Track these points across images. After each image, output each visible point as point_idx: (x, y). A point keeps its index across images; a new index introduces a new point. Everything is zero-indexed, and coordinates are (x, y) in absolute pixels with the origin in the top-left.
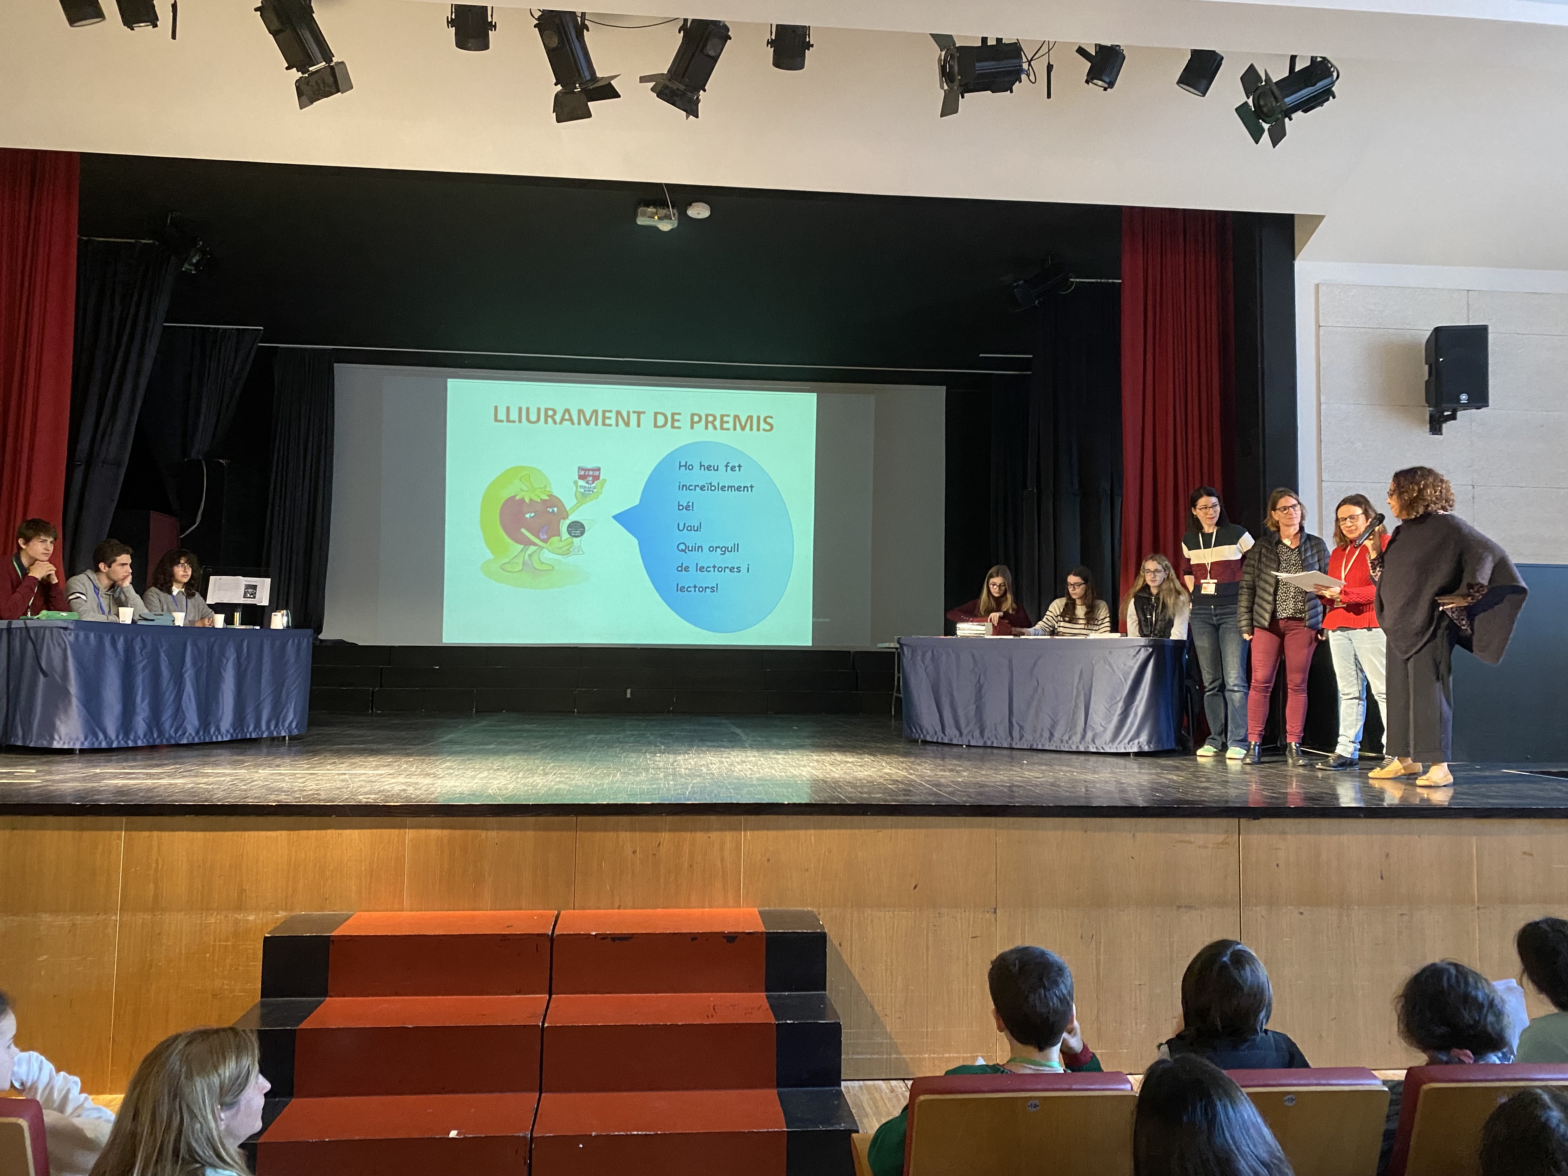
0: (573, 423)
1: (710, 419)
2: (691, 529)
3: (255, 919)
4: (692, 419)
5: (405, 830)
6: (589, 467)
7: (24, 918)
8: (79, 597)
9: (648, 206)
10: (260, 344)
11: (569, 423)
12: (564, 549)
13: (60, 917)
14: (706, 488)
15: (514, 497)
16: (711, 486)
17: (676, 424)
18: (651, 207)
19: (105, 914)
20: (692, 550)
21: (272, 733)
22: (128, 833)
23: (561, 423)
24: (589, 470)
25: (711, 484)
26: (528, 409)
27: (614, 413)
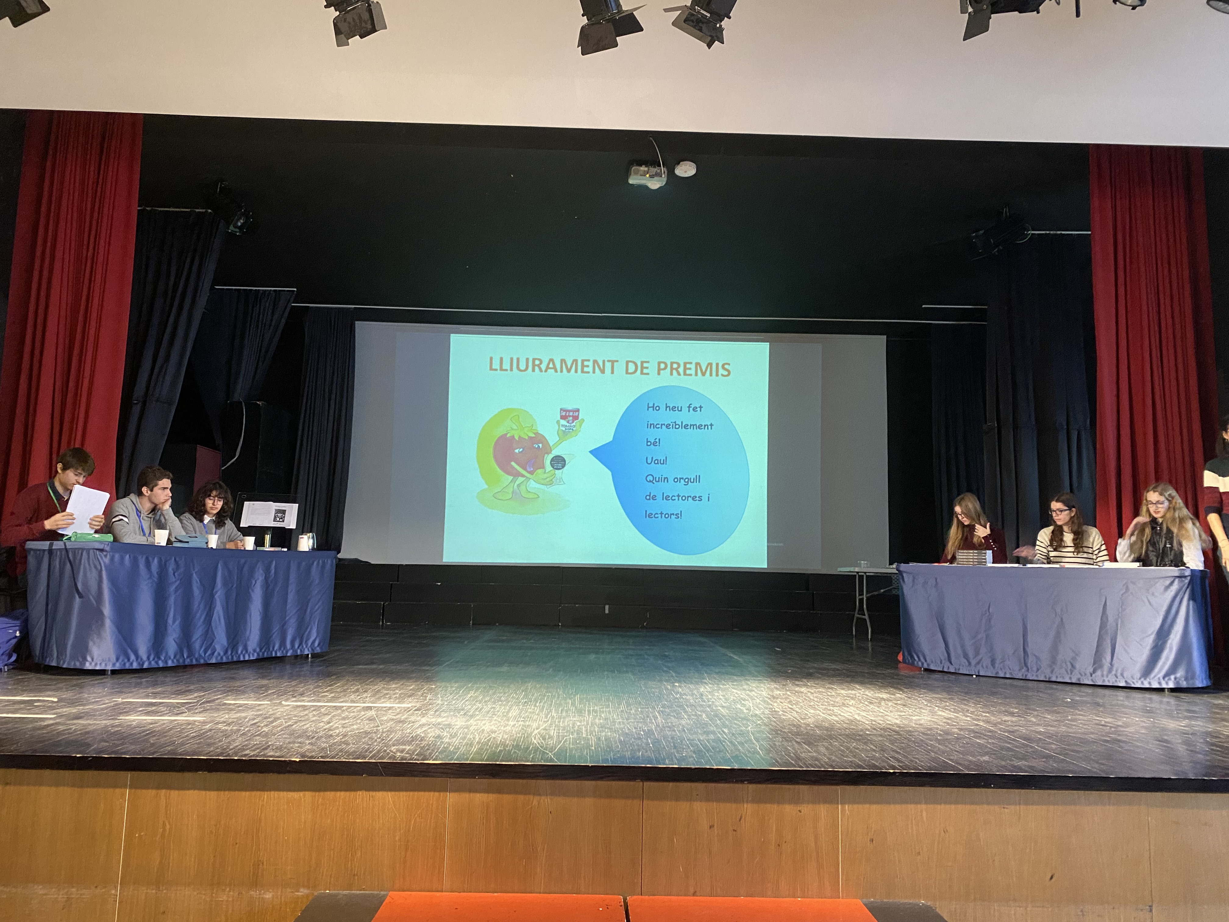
1: (675, 366)
2: (657, 462)
3: (274, 896)
5: (445, 793)
6: (570, 408)
7: (14, 890)
8: (122, 520)
9: (641, 165)
10: (293, 304)
11: (553, 370)
12: (548, 480)
13: (54, 890)
14: (671, 426)
15: (506, 434)
16: (676, 425)
17: (645, 371)
18: (644, 166)
19: (105, 887)
20: (659, 481)
21: (296, 651)
22: (133, 791)
23: (546, 371)
24: (569, 411)
25: (675, 422)
26: (518, 359)
27: (592, 362)
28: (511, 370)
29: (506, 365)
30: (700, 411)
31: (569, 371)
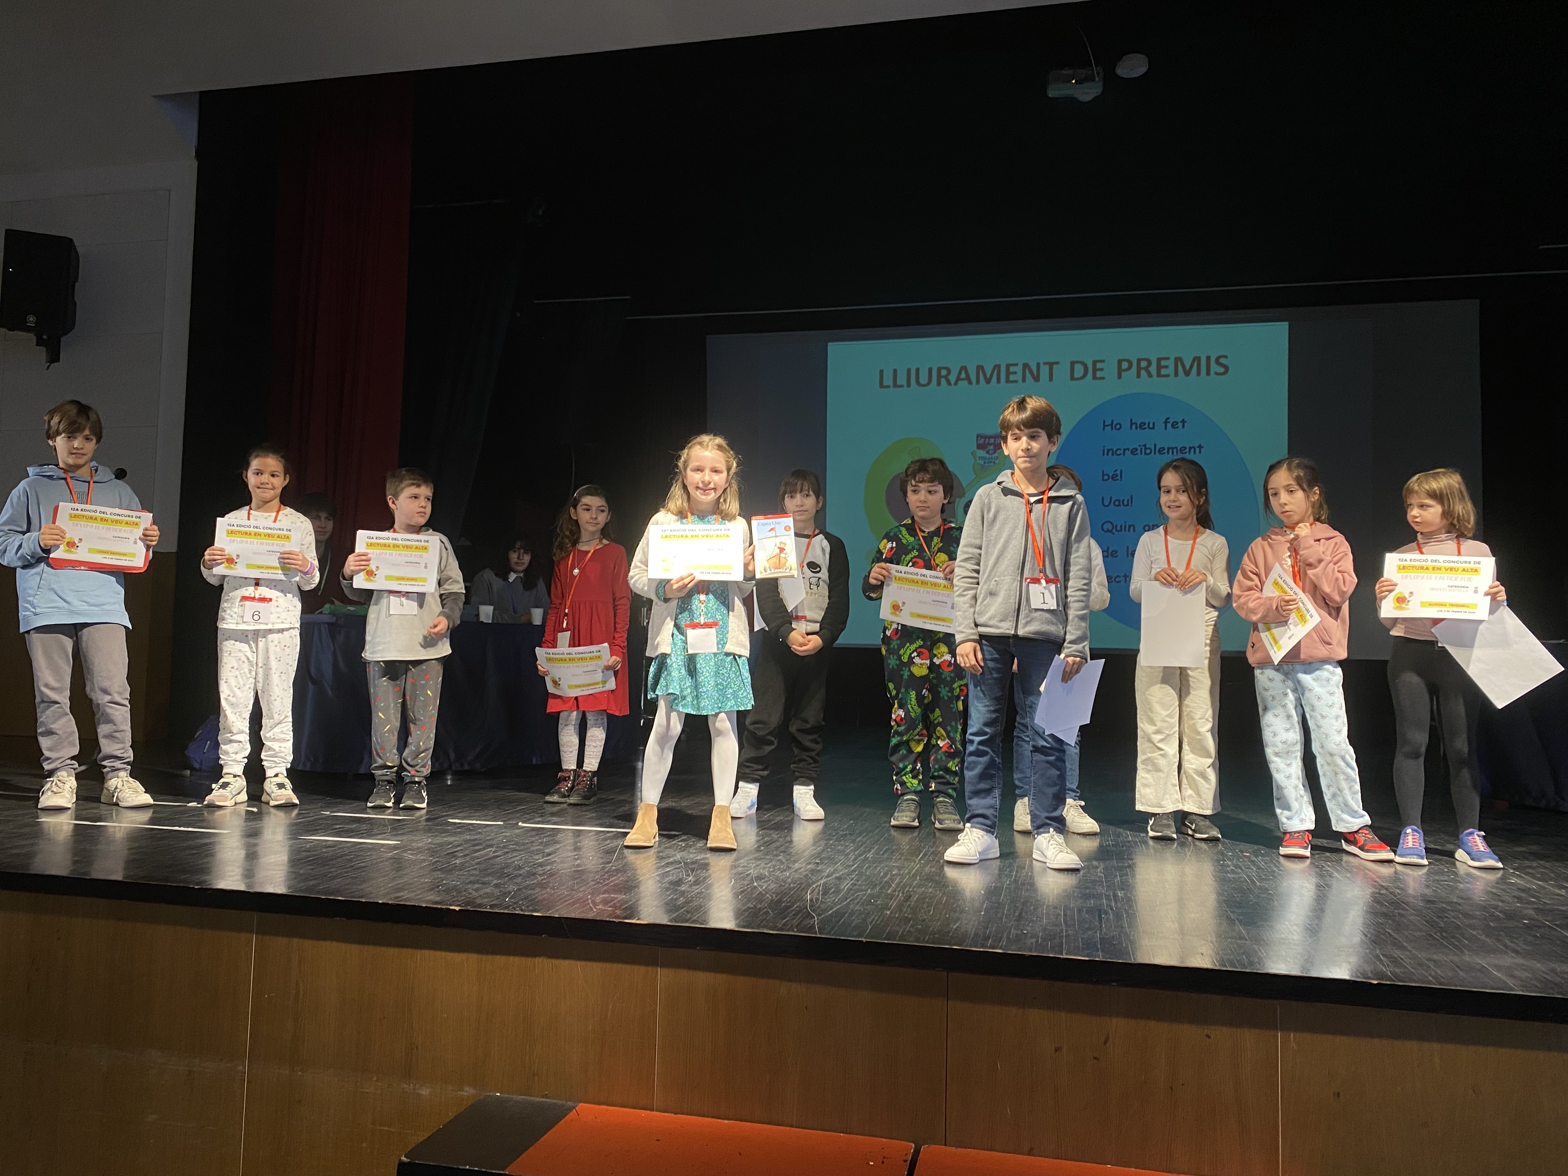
0: (970, 383)
1: (1144, 364)
2: (1119, 503)
3: (430, 1094)
4: (1119, 366)
5: (655, 969)
6: (990, 434)
7: (129, 1055)
9: (1062, 66)
10: (627, 318)
13: (173, 1058)
14: (1139, 451)
16: (1146, 449)
17: (1099, 374)
18: (1068, 67)
19: (230, 1061)
20: (1121, 530)
22: (261, 936)
24: (990, 437)
25: (1145, 445)
26: (918, 370)
27: (1020, 367)
28: (909, 385)
29: (902, 380)
30: (1183, 427)
31: (988, 381)
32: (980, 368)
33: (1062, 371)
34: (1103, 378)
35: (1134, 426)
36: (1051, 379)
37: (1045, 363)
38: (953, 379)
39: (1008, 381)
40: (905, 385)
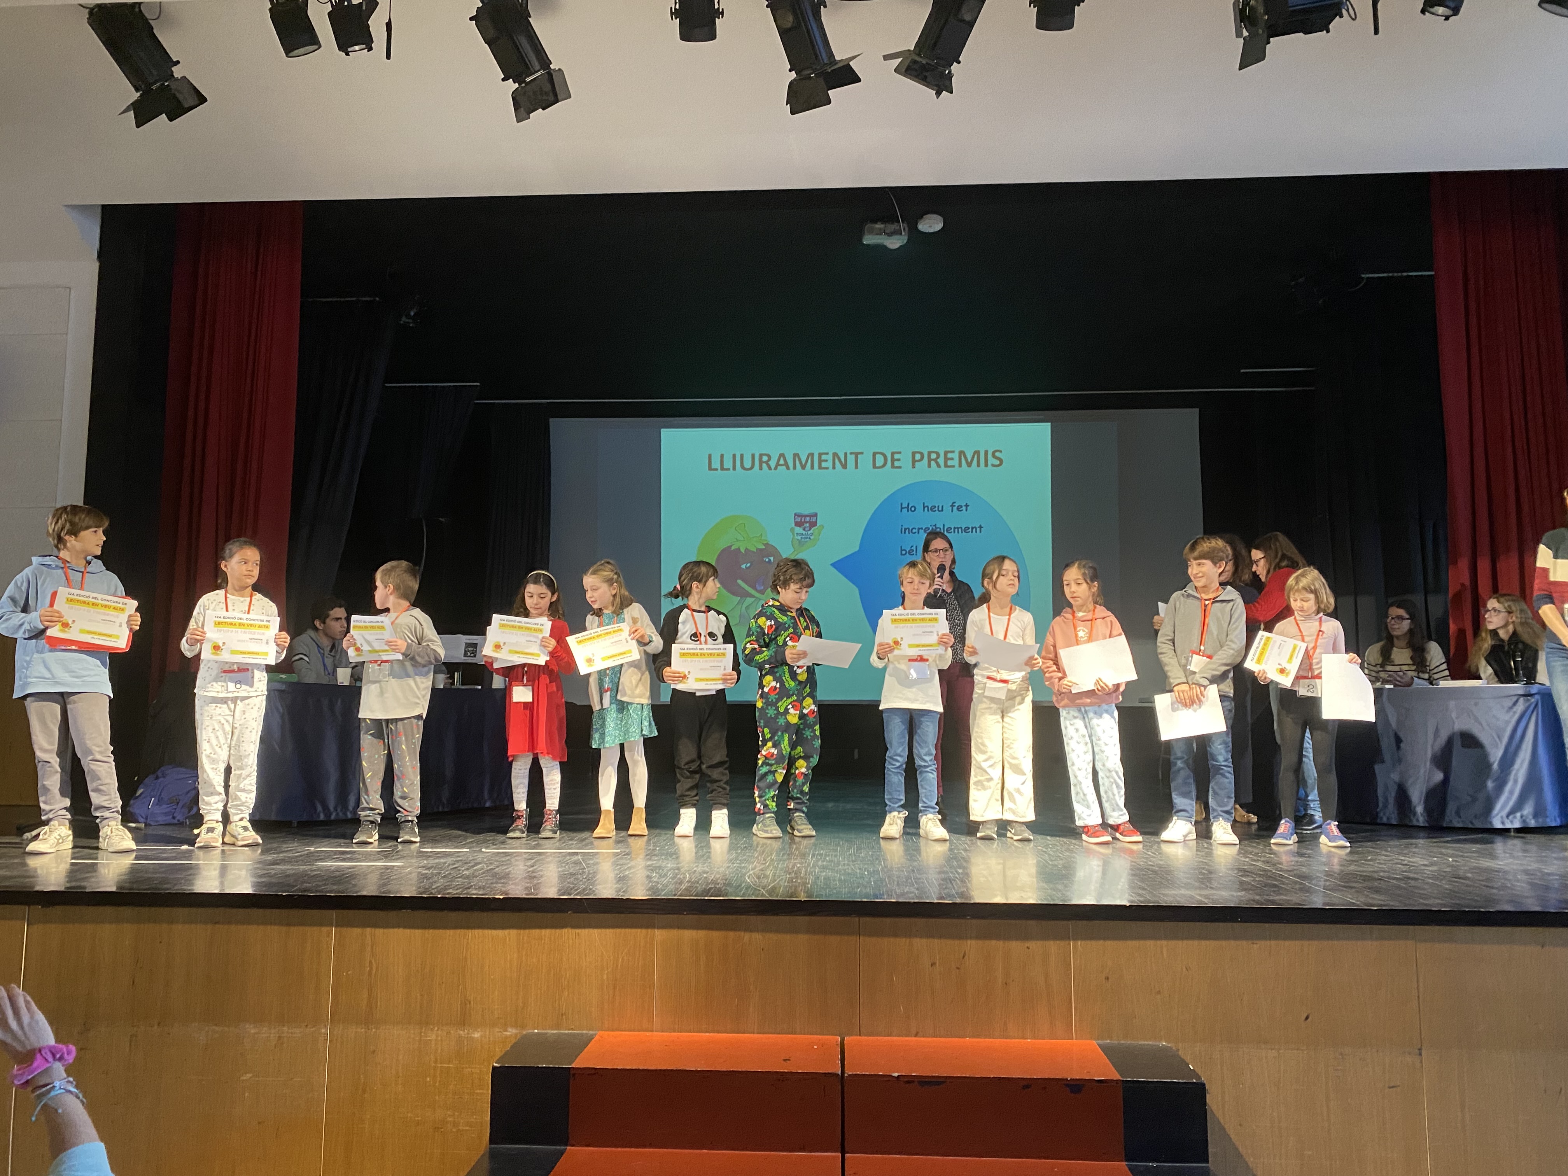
0: (788, 468)
1: (933, 456)
3: (481, 1036)
4: (913, 457)
5: (652, 930)
6: (807, 512)
7: (227, 1029)
8: (302, 659)
10: (476, 402)
11: (784, 467)
13: (265, 1028)
15: (730, 547)
17: (896, 464)
18: (878, 221)
19: (314, 1026)
22: (339, 929)
23: (776, 468)
26: (742, 456)
27: (831, 455)
28: (734, 469)
29: (728, 464)
30: (966, 510)
31: (803, 467)
32: (796, 456)
33: (865, 461)
34: (900, 467)
35: (926, 509)
36: (856, 467)
37: (851, 453)
38: (773, 464)
39: (820, 467)
40: (731, 469)
